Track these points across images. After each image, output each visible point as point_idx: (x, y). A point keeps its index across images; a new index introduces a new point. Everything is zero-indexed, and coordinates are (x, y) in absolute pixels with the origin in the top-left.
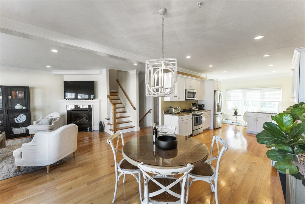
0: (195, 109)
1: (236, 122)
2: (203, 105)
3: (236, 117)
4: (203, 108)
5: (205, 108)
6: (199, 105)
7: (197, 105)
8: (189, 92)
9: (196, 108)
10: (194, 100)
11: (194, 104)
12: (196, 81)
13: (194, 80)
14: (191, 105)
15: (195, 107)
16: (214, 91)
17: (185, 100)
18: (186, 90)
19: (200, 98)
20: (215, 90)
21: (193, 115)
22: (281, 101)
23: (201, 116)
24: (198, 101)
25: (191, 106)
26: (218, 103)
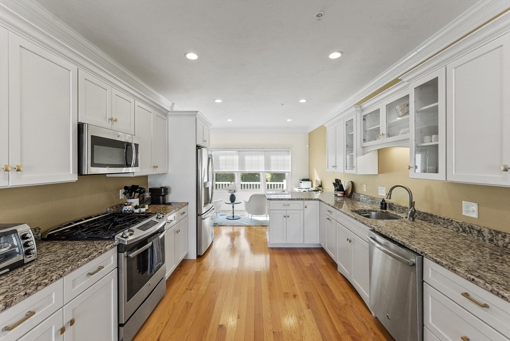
0: (136, 207)
1: (233, 217)
2: (166, 190)
3: (233, 207)
4: (164, 200)
5: (171, 198)
6: (151, 190)
7: (141, 192)
8: (96, 141)
9: (142, 203)
10: (132, 175)
11: (132, 190)
12: (138, 103)
13: (132, 100)
14: (122, 191)
15: (136, 202)
16: (197, 146)
17: (74, 177)
18: (80, 127)
19: (155, 167)
20: (200, 143)
21: (121, 248)
22: (290, 171)
23: (161, 236)
24: (147, 176)
25: (122, 196)
26: (206, 180)
